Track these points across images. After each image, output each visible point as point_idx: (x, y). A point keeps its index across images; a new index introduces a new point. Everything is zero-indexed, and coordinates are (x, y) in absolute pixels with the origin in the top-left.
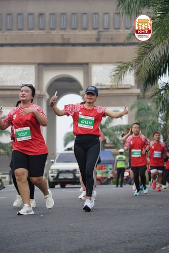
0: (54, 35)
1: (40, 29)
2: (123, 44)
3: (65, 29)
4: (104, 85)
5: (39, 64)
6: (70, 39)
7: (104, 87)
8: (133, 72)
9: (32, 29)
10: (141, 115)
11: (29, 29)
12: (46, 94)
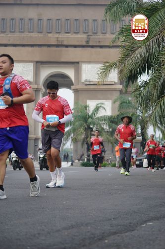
0: (51, 37)
1: (39, 32)
2: (109, 47)
3: (60, 33)
4: (92, 81)
5: (37, 62)
6: (63, 41)
7: (91, 83)
8: (116, 70)
9: (32, 32)
10: (123, 108)
11: (29, 32)
12: (43, 88)
